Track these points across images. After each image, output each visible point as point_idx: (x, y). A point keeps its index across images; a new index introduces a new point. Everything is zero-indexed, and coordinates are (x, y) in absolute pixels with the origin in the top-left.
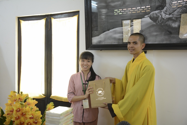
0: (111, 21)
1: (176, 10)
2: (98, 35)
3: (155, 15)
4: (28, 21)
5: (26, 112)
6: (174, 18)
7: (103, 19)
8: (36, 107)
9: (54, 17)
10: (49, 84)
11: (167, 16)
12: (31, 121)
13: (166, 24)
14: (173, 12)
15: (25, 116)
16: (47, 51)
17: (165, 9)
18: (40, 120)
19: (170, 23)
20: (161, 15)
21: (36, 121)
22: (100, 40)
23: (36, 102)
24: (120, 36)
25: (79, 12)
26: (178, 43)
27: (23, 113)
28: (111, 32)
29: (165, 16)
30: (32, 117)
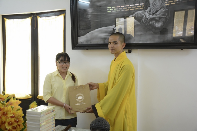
0: (96, 20)
1: (158, 11)
2: (84, 35)
3: (139, 15)
4: (13, 20)
5: (7, 111)
6: (157, 18)
7: (88, 19)
8: (19, 106)
9: (40, 15)
10: (35, 85)
11: (151, 16)
12: (12, 120)
13: (150, 24)
14: (156, 13)
15: (6, 115)
16: (33, 51)
17: (149, 9)
18: (22, 119)
19: (153, 23)
20: (145, 15)
21: (17, 120)
22: (86, 39)
23: (20, 102)
24: (105, 36)
25: (65, 10)
26: (161, 42)
27: (4, 113)
28: (97, 32)
29: (149, 17)
30: (13, 116)
